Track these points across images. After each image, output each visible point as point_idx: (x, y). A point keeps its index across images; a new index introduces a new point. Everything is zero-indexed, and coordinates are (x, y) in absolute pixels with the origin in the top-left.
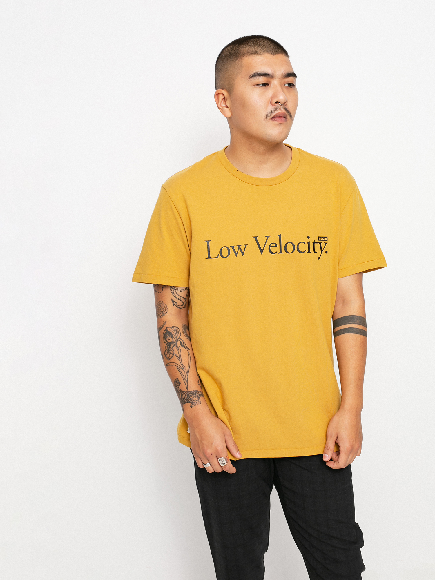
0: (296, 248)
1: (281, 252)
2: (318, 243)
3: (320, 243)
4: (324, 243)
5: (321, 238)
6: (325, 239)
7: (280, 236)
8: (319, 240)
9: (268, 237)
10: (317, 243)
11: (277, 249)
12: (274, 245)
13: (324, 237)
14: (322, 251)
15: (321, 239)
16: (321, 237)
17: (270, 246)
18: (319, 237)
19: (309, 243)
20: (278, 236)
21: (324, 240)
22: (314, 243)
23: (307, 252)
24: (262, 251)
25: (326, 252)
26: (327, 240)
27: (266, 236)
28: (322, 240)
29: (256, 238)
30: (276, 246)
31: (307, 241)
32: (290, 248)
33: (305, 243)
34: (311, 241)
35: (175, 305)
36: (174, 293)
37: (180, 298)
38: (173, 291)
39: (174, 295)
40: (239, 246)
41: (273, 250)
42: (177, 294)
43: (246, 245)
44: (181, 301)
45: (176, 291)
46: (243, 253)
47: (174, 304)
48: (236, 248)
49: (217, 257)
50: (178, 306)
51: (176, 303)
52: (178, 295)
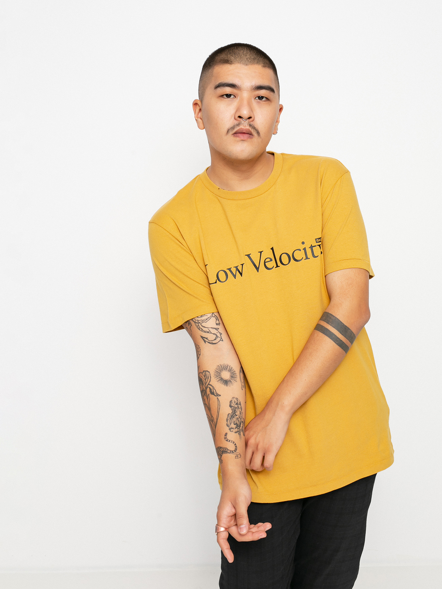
0: (292, 258)
1: (277, 266)
2: (317, 245)
7: (272, 249)
8: (317, 242)
9: (261, 252)
10: (315, 246)
11: (273, 264)
12: (269, 260)
15: (320, 241)
16: (318, 239)
17: (265, 262)
18: (316, 239)
19: (305, 249)
22: (312, 247)
23: (305, 260)
27: (259, 252)
29: (249, 256)
30: (271, 260)
31: (302, 247)
32: (285, 259)
33: (300, 250)
34: (307, 246)
35: (206, 342)
40: (236, 267)
41: (269, 265)
43: (242, 265)
46: (241, 274)
48: (234, 270)
49: (215, 283)
50: (210, 342)
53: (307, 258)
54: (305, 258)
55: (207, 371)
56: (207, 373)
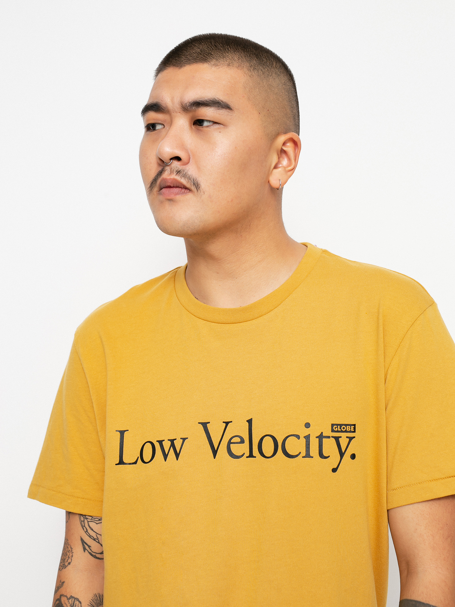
0: (280, 447)
1: (251, 455)
2: (332, 437)
3: (337, 439)
4: (347, 437)
5: (337, 428)
6: (348, 429)
7: (250, 422)
8: (333, 431)
9: (227, 423)
10: (329, 437)
11: (244, 449)
12: (238, 440)
13: (346, 425)
14: (342, 454)
15: (339, 430)
16: (337, 425)
17: (230, 443)
18: (333, 425)
19: (307, 438)
20: (247, 421)
21: (346, 431)
22: (321, 437)
23: (303, 457)
24: (215, 452)
25: (353, 457)
26: (354, 432)
27: (223, 422)
28: (342, 431)
29: (205, 425)
30: (242, 441)
31: (304, 432)
32: (268, 447)
33: (298, 437)
34: (314, 433)
35: (86, 551)
36: (84, 526)
37: (95, 537)
38: (84, 521)
39: (85, 530)
40: (172, 441)
41: (236, 449)
42: (90, 527)
43: (184, 439)
44: (99, 543)
45: (88, 522)
46: (177, 455)
47: (85, 549)
48: (167, 445)
49: (135, 463)
50: (93, 554)
51: (89, 547)
52: (92, 530)
53: (308, 455)
54: (304, 453)
55: (78, 600)
56: (77, 602)
